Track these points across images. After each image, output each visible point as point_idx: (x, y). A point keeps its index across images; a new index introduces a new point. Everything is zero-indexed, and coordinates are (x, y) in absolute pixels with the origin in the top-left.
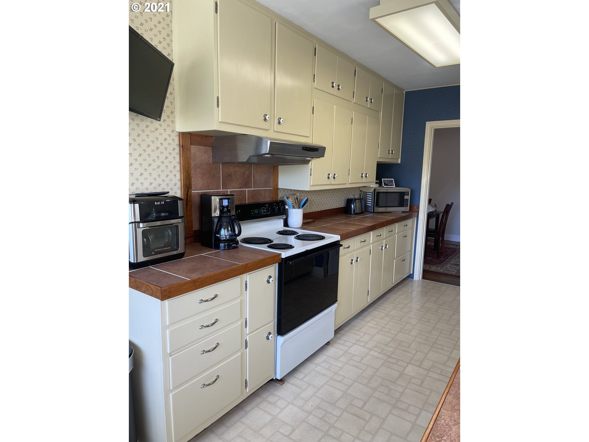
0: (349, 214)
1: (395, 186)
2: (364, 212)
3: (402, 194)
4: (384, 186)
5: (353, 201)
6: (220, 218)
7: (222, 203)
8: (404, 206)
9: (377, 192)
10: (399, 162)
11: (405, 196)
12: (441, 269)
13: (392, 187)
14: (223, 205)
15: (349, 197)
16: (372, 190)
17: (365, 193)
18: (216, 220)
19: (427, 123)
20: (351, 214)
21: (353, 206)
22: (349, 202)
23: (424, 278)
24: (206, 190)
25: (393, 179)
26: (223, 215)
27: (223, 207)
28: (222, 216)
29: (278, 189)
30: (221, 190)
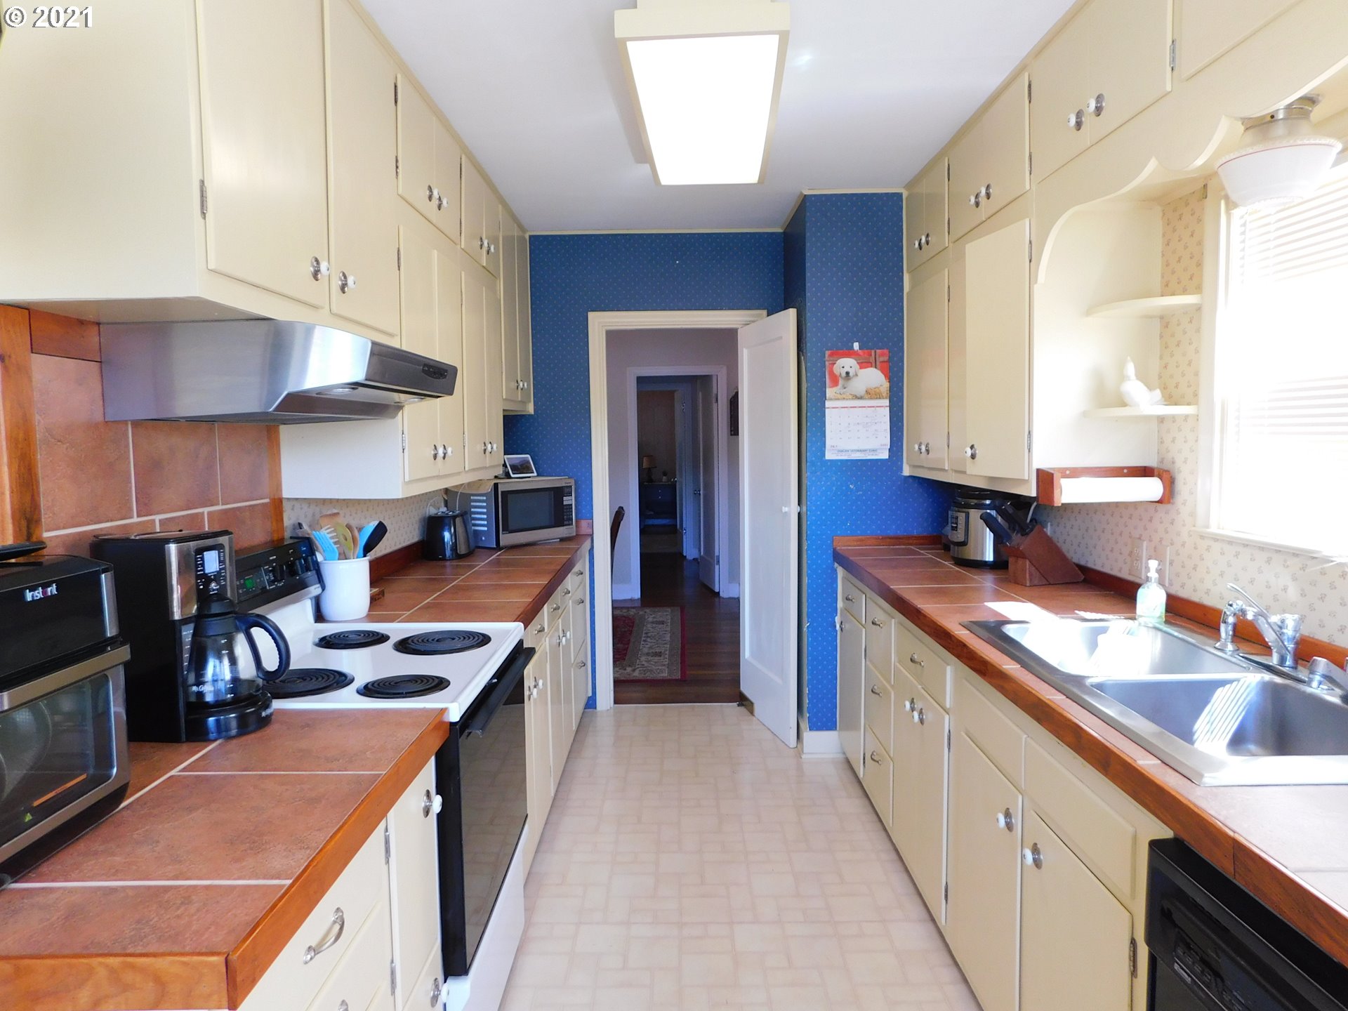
0: (440, 559)
1: (535, 474)
2: (474, 550)
3: (559, 493)
4: (513, 476)
5: (447, 521)
6: (199, 620)
7: (203, 565)
8: (566, 523)
9: (502, 492)
10: (531, 409)
11: (565, 498)
12: (634, 670)
13: (529, 477)
14: (207, 572)
15: (426, 513)
16: (489, 488)
17: (466, 498)
18: (187, 633)
19: (591, 315)
20: (444, 559)
21: (447, 535)
22: (433, 525)
23: (617, 701)
24: (89, 524)
25: (528, 456)
26: (210, 608)
27: (207, 579)
28: (206, 613)
29: (280, 500)
30: (135, 520)
